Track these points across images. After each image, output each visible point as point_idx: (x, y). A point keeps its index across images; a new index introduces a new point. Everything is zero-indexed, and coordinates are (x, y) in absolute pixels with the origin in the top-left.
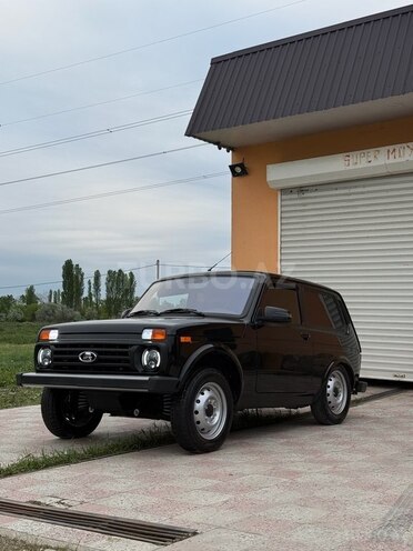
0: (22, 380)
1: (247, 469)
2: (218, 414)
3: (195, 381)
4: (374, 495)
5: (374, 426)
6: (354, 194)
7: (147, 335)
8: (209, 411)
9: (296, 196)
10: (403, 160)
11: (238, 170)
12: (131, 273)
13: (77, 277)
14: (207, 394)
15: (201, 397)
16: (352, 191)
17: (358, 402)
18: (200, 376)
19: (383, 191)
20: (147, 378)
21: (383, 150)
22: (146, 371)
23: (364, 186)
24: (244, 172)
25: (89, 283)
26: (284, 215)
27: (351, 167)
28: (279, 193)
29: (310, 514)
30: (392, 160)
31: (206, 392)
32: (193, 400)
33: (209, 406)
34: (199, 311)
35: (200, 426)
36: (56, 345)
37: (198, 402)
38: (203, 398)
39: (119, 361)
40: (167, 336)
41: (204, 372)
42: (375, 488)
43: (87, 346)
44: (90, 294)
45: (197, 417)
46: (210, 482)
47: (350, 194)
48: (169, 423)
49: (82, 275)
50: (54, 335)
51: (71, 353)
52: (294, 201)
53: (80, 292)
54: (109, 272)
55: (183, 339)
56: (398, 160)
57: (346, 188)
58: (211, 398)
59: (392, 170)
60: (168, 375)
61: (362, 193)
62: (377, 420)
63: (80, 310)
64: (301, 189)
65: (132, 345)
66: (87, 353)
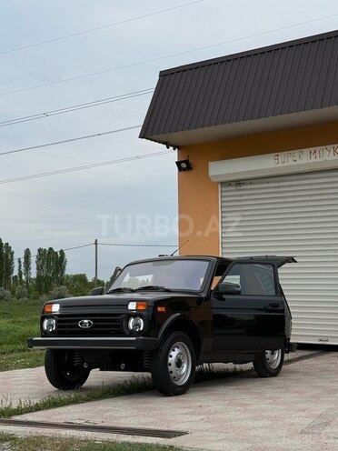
0: (33, 343)
1: (211, 403)
2: (185, 366)
3: (169, 340)
4: (303, 414)
5: (303, 377)
6: (283, 186)
7: (132, 306)
8: (179, 364)
9: (233, 188)
10: (323, 159)
11: (184, 165)
12: (62, 252)
13: (7, 256)
14: (177, 351)
15: (172, 353)
16: (282, 184)
17: (290, 361)
18: (172, 337)
19: (307, 184)
20: (134, 339)
21: (306, 151)
22: (132, 333)
23: (291, 181)
24: (189, 168)
25: (20, 262)
26: (224, 204)
27: (281, 165)
28: (219, 185)
29: (260, 423)
30: (313, 160)
31: (176, 349)
32: (167, 355)
33: (178, 360)
34: (166, 287)
35: (172, 375)
36: (58, 316)
37: (171, 356)
38: (174, 354)
39: (111, 326)
40: (148, 306)
41: (174, 334)
42: (304, 411)
43: (85, 316)
44: (20, 273)
45: (170, 368)
46: (187, 411)
47: (279, 187)
48: (149, 374)
49: (12, 254)
50: (56, 308)
51: (71, 321)
52: (232, 192)
53: (10, 270)
54: (40, 250)
55: (159, 309)
56: (318, 160)
57: (275, 182)
58: (179, 354)
59: (313, 168)
60: (149, 336)
61: (290, 186)
62: (306, 374)
63: (10, 289)
64: (239, 183)
65: (120, 314)
66: (86, 321)
